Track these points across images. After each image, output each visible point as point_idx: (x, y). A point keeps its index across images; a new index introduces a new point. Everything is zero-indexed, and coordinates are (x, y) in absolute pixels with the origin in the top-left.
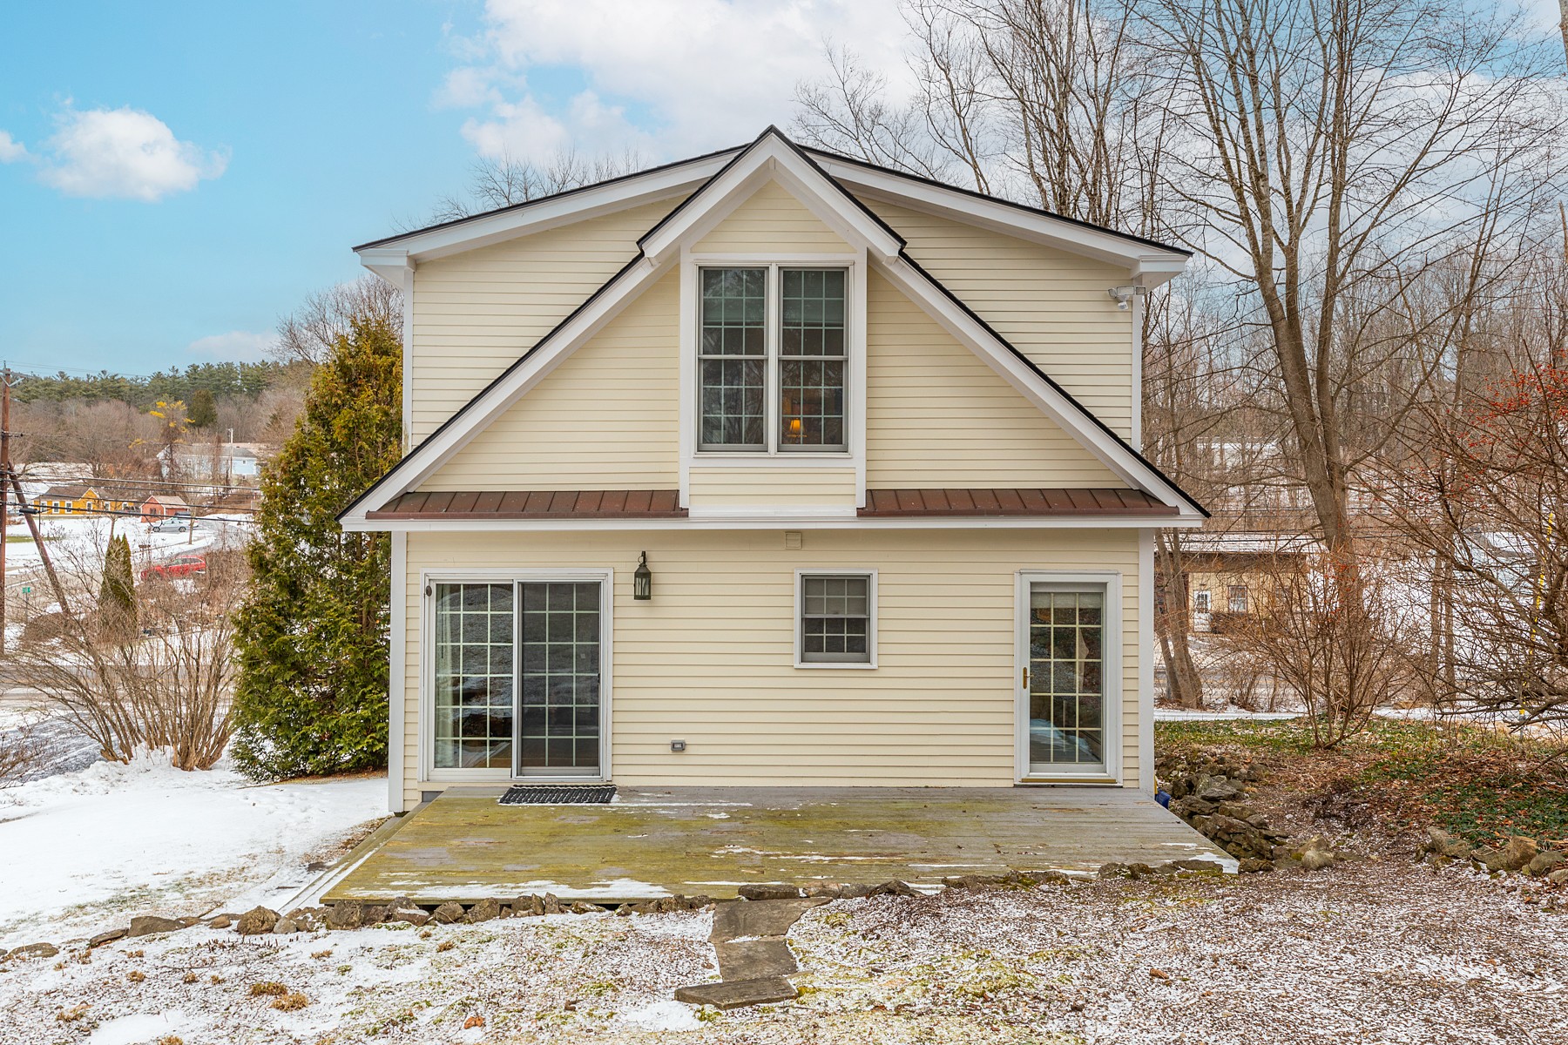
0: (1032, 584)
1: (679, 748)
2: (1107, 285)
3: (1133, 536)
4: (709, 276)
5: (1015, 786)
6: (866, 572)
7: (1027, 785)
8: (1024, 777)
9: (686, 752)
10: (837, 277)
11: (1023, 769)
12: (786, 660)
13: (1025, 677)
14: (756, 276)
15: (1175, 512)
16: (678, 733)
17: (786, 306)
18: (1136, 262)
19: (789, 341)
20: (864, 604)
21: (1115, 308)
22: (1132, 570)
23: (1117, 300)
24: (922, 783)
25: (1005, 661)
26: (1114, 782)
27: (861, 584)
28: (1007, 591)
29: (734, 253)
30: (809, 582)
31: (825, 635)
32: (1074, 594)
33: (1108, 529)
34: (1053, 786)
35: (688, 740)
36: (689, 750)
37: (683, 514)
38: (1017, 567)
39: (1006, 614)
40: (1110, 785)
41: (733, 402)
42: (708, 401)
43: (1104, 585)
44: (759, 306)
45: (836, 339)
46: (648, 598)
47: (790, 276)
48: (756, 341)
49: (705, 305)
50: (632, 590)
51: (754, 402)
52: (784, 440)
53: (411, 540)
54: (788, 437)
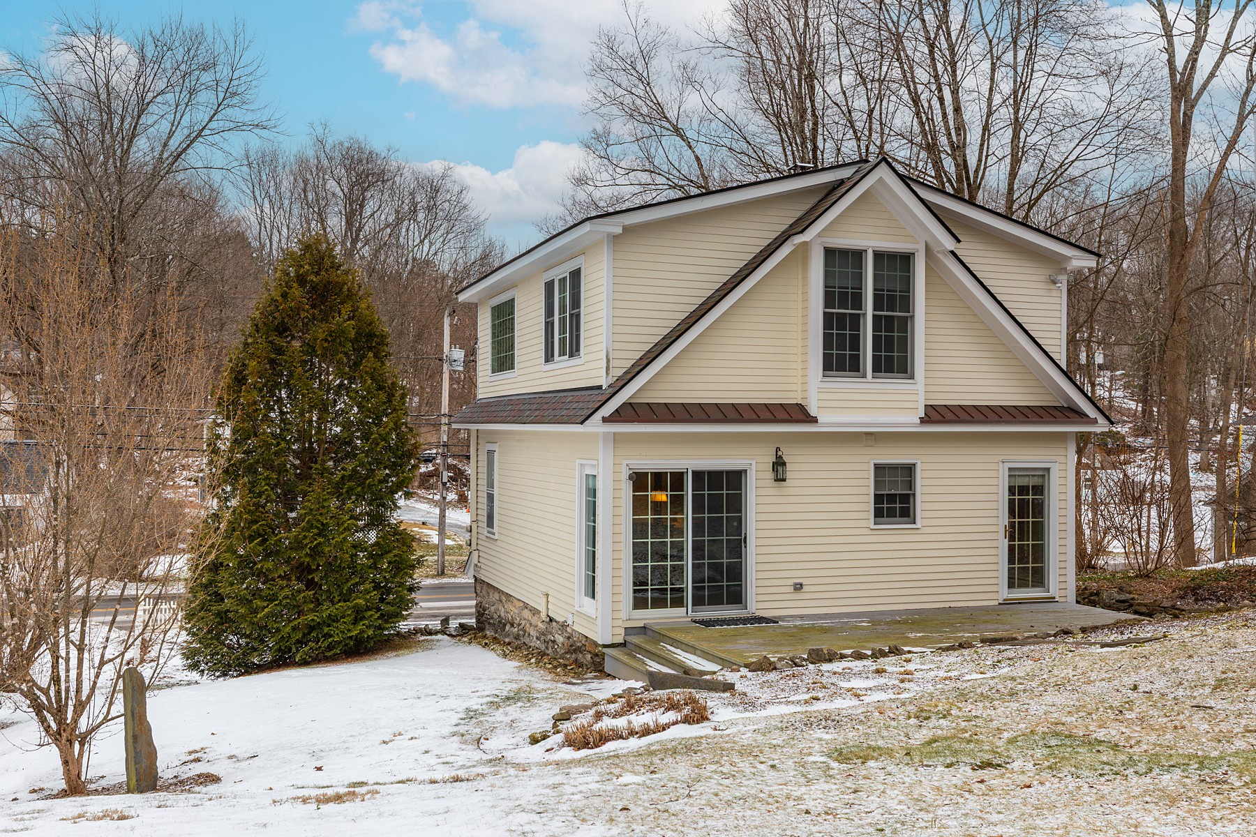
0: (1010, 469)
1: (798, 587)
2: (1047, 272)
3: (1062, 437)
4: (830, 253)
5: (1000, 604)
6: (913, 462)
7: (1007, 603)
8: (1005, 597)
9: (802, 591)
10: (907, 260)
11: (1004, 593)
12: (865, 524)
13: (1006, 531)
14: (858, 255)
15: (1095, 421)
16: (798, 577)
17: (876, 278)
18: (1069, 258)
19: (878, 302)
20: (910, 484)
21: (1053, 287)
22: (1062, 459)
23: (1054, 282)
24: (947, 605)
25: (994, 521)
26: (1054, 598)
27: (909, 470)
28: (994, 474)
29: (846, 240)
30: (879, 468)
31: (885, 506)
32: (1029, 476)
33: (1051, 432)
34: (1020, 603)
35: (804, 581)
36: (805, 588)
37: (814, 420)
38: (1001, 458)
39: (994, 489)
40: (1051, 600)
41: (842, 341)
42: (827, 341)
43: (1048, 469)
44: (859, 277)
45: (906, 302)
46: (784, 480)
47: (878, 256)
48: (858, 301)
49: (828, 275)
50: (770, 475)
51: (855, 342)
52: (874, 371)
53: (617, 439)
54: (877, 369)
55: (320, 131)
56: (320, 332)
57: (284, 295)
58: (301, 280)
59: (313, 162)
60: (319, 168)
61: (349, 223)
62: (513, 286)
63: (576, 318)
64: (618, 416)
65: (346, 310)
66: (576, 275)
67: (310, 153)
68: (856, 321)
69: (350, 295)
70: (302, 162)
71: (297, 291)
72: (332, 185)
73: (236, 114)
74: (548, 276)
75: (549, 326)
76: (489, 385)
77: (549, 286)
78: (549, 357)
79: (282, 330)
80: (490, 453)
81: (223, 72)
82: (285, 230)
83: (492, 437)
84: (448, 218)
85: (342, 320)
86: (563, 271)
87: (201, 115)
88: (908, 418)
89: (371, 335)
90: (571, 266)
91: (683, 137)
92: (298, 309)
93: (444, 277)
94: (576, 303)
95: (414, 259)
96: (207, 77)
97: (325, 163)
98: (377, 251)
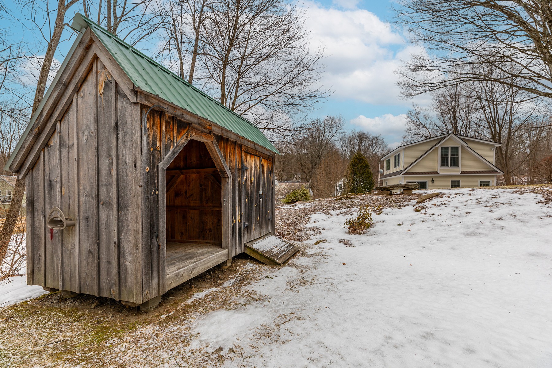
0: (481, 181)
2: (490, 148)
3: (493, 176)
4: (442, 148)
6: (460, 180)
10: (458, 148)
14: (448, 148)
15: (500, 173)
17: (451, 151)
18: (494, 145)
19: (452, 155)
20: (459, 184)
22: (493, 180)
23: (493, 149)
27: (459, 182)
28: (477, 182)
29: (445, 146)
30: (452, 181)
32: (485, 182)
33: (491, 175)
37: (439, 174)
38: (479, 179)
41: (444, 162)
42: (442, 162)
43: (490, 181)
44: (448, 151)
45: (457, 155)
46: (434, 183)
47: (452, 148)
48: (448, 155)
49: (441, 151)
50: (431, 182)
51: (447, 162)
52: (451, 166)
53: (405, 177)
54: (451, 165)
55: (354, 131)
56: (360, 165)
57: (354, 161)
58: (357, 158)
59: (352, 136)
60: (353, 137)
61: (359, 147)
62: (390, 157)
63: (399, 161)
64: (405, 174)
65: (363, 162)
66: (399, 154)
67: (351, 135)
68: (447, 158)
69: (364, 160)
70: (350, 137)
71: (356, 160)
72: (356, 140)
73: (340, 131)
74: (395, 155)
75: (395, 162)
76: (386, 172)
77: (395, 156)
78: (395, 167)
79: (354, 166)
80: (386, 183)
81: (338, 124)
82: (347, 150)
83: (387, 180)
84: (380, 145)
85: (363, 164)
86: (397, 154)
87: (334, 132)
88: (458, 173)
89: (367, 166)
90: (398, 153)
91: (425, 127)
92: (356, 163)
93: (379, 157)
94: (399, 159)
95: (373, 153)
96: (335, 125)
97: (354, 136)
98: (365, 153)
